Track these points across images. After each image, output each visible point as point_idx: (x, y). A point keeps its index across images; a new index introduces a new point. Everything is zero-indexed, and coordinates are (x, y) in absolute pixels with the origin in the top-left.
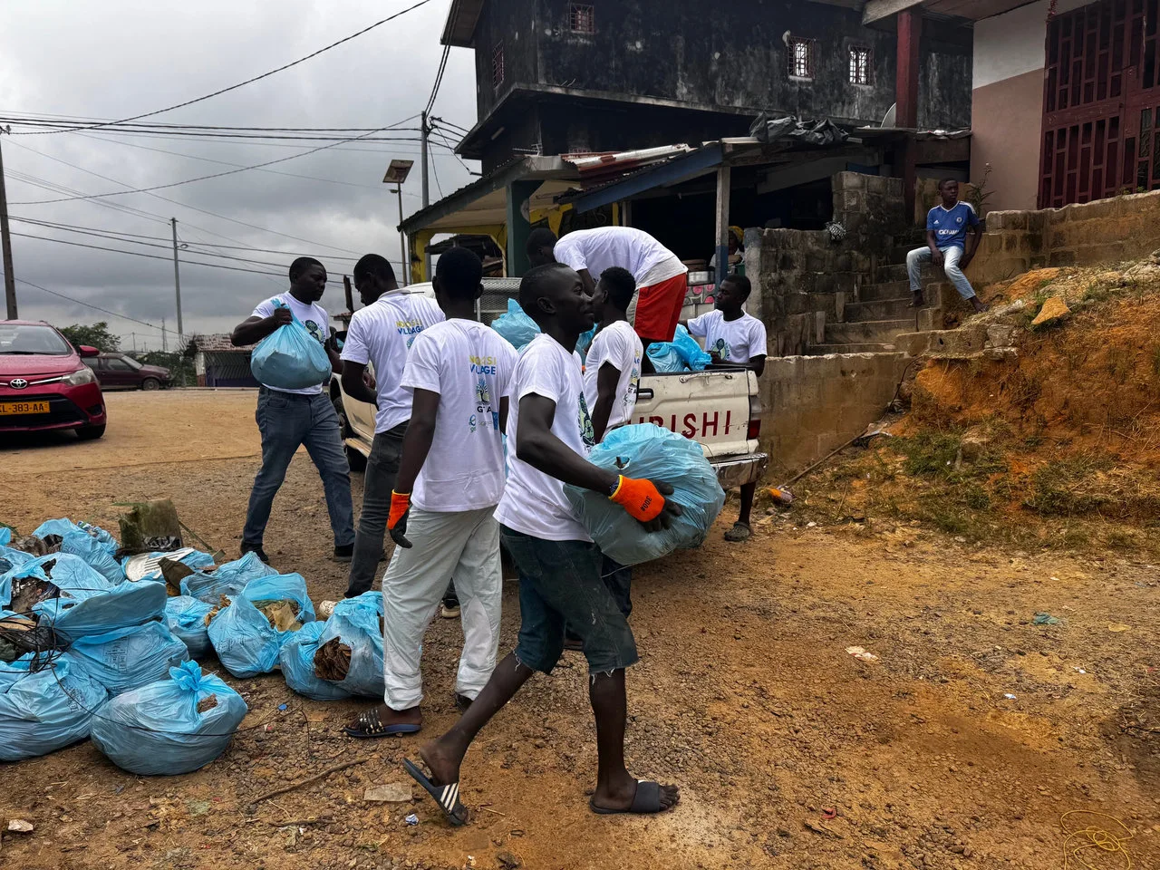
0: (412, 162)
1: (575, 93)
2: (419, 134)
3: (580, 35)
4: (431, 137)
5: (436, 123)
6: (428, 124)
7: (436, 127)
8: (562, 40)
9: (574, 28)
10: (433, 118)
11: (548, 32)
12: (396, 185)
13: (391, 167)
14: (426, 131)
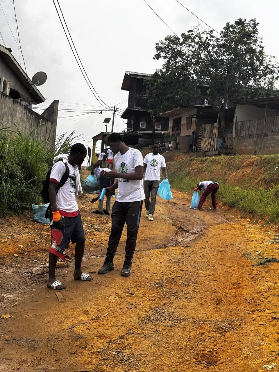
0: (111, 119)
1: (141, 110)
2: (113, 112)
3: (146, 96)
4: (116, 113)
5: (117, 109)
6: (115, 110)
7: (117, 110)
8: (141, 97)
9: (144, 95)
10: (117, 108)
11: (138, 96)
12: (106, 124)
13: (105, 119)
14: (115, 111)
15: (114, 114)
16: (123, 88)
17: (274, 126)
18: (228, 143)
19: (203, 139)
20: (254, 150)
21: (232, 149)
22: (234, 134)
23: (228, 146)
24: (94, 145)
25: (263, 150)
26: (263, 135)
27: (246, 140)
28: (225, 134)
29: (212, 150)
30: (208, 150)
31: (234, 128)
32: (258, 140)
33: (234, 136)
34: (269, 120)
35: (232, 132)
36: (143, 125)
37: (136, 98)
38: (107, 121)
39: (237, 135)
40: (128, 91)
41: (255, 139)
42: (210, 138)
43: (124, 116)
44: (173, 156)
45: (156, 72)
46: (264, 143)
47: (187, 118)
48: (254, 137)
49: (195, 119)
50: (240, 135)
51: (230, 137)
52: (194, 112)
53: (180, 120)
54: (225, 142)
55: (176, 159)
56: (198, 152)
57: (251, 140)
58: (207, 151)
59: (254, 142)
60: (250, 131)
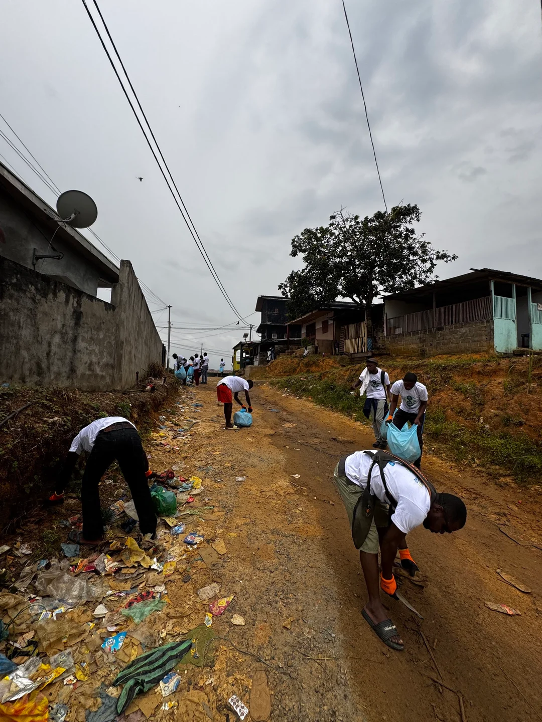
0: (248, 333)
1: (272, 324)
7: (253, 327)
8: (271, 314)
9: (274, 312)
10: (253, 325)
11: (269, 313)
12: (245, 338)
14: (251, 328)
15: (251, 330)
16: (257, 310)
17: (454, 317)
18: (380, 343)
19: (346, 341)
20: (420, 348)
21: (385, 349)
22: (385, 333)
23: (380, 346)
24: (235, 354)
25: (437, 348)
26: (433, 330)
27: (404, 337)
28: (377, 333)
29: (362, 352)
30: (356, 351)
31: (385, 326)
32: (427, 336)
33: (385, 335)
34: (442, 310)
35: (383, 331)
36: (274, 336)
37: (268, 315)
38: (246, 336)
39: (390, 332)
40: (261, 312)
41: (420, 335)
42: (355, 338)
43: (258, 331)
44: (318, 360)
45: (292, 275)
46: (438, 339)
47: (323, 323)
48: (418, 333)
49: (332, 322)
50: (394, 332)
51: (381, 336)
52: (331, 314)
53: (314, 325)
54: (376, 342)
55: (321, 363)
56: (341, 355)
57: (414, 338)
58: (354, 353)
59: (420, 338)
60: (411, 327)
